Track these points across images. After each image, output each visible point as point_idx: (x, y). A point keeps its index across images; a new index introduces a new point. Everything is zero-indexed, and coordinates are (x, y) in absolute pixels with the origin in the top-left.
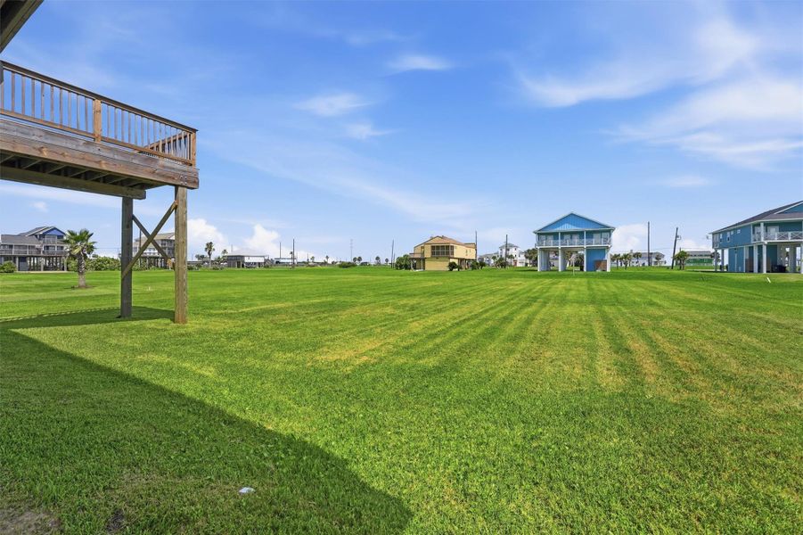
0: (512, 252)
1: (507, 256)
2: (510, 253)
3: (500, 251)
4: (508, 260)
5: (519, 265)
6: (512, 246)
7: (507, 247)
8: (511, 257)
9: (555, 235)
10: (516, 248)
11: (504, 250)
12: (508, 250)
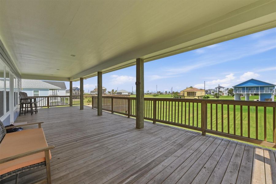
0: (221, 90)
1: (219, 91)
2: (220, 90)
3: (215, 89)
4: (220, 93)
5: (225, 95)
6: (221, 87)
7: (219, 87)
8: (221, 92)
9: (243, 88)
10: (223, 88)
11: (218, 89)
12: (219, 89)
